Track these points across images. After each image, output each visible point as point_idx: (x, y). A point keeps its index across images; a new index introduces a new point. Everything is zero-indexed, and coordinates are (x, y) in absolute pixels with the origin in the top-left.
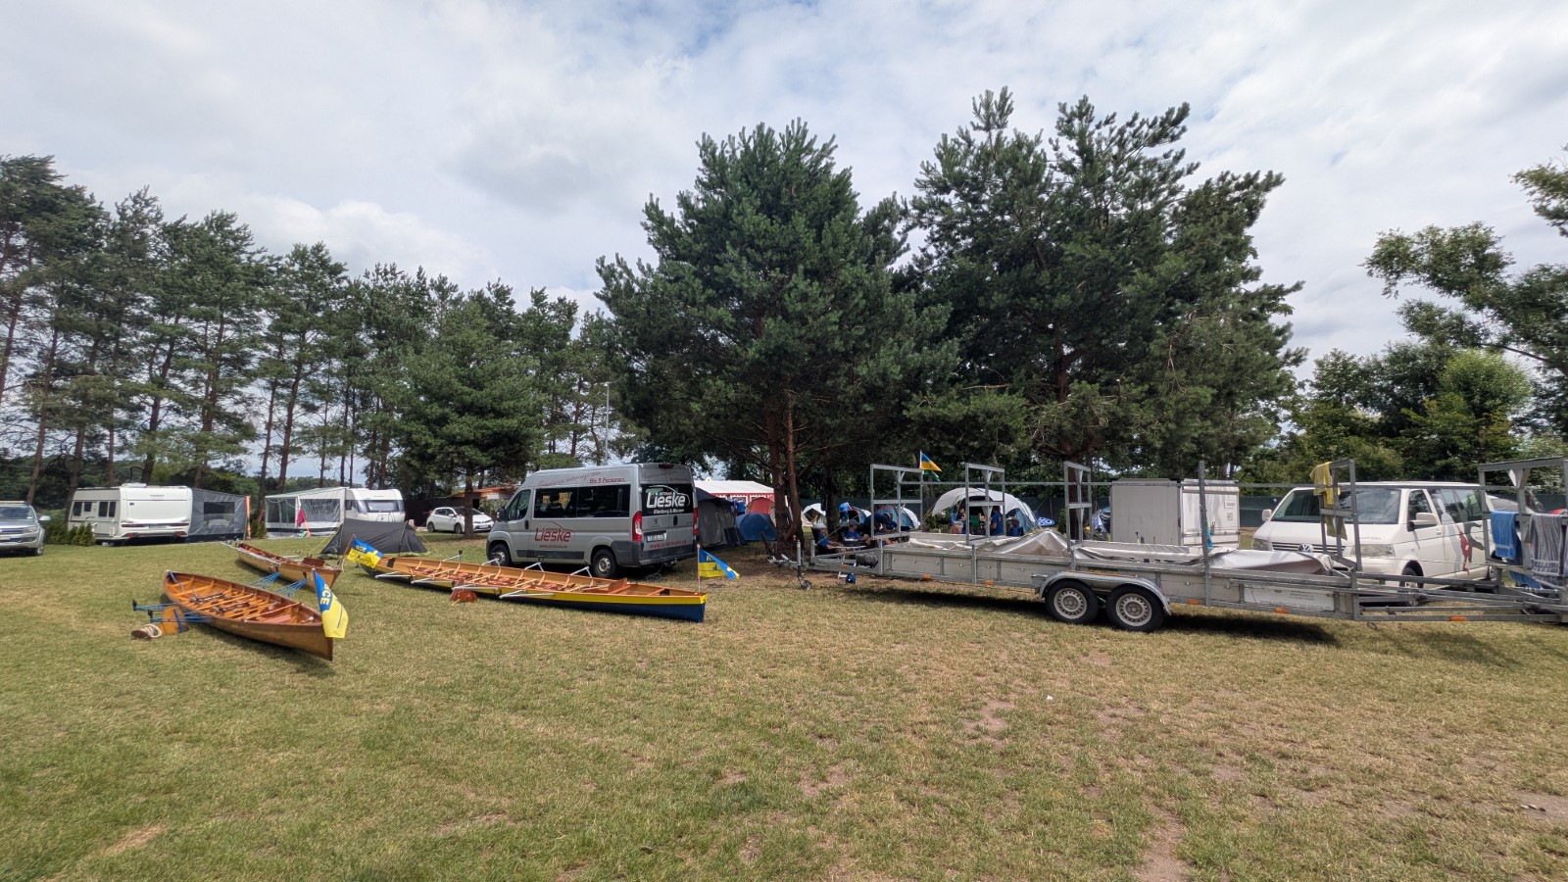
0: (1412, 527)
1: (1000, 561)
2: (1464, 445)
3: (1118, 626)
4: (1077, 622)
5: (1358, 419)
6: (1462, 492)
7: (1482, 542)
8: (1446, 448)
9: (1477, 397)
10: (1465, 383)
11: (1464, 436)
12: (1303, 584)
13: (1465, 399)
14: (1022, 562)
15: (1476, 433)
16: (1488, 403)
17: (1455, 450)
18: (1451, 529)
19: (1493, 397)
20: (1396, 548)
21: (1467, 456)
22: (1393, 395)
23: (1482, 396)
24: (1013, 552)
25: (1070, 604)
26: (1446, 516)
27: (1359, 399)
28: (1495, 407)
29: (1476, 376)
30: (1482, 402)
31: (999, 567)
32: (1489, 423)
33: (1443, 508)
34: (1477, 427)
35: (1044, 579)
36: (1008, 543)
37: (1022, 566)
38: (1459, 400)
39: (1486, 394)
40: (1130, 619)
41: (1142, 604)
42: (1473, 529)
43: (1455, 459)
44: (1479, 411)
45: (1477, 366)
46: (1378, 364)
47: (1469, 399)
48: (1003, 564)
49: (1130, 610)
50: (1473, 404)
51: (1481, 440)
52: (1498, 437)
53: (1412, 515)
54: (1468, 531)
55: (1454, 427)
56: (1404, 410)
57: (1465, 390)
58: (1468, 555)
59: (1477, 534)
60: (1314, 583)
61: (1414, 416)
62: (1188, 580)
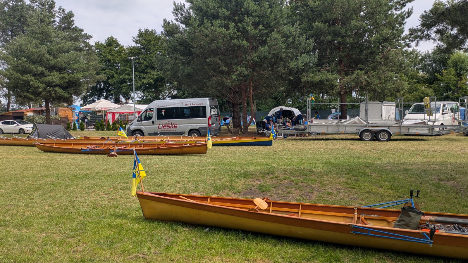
0: (443, 114)
1: (345, 126)
2: (453, 88)
3: (379, 140)
4: (369, 140)
5: (420, 76)
6: (454, 104)
7: (458, 119)
8: (447, 89)
9: (459, 70)
10: (456, 64)
11: (453, 84)
12: (423, 127)
13: (455, 70)
14: (353, 126)
15: (457, 83)
16: (462, 72)
17: (450, 90)
18: (451, 115)
19: (464, 70)
20: (439, 120)
21: (454, 92)
22: (433, 67)
23: (460, 69)
24: (348, 123)
25: (367, 136)
26: (450, 111)
27: (421, 69)
28: (464, 73)
29: (459, 62)
30: (460, 72)
31: (345, 128)
32: (461, 80)
33: (450, 109)
34: (457, 81)
35: (360, 130)
36: (345, 121)
37: (352, 127)
38: (453, 71)
39: (462, 69)
40: (382, 139)
41: (386, 135)
42: (456, 115)
43: (450, 93)
44: (459, 75)
45: (460, 57)
46: (429, 55)
47: (456, 70)
48: (347, 127)
49: (382, 136)
50: (457, 72)
51: (458, 86)
52: (463, 85)
53: (443, 111)
54: (454, 116)
55: (451, 81)
56: (436, 74)
57: (455, 67)
58: (454, 122)
59: (457, 116)
60: (425, 127)
61: (439, 76)
62: (396, 128)
